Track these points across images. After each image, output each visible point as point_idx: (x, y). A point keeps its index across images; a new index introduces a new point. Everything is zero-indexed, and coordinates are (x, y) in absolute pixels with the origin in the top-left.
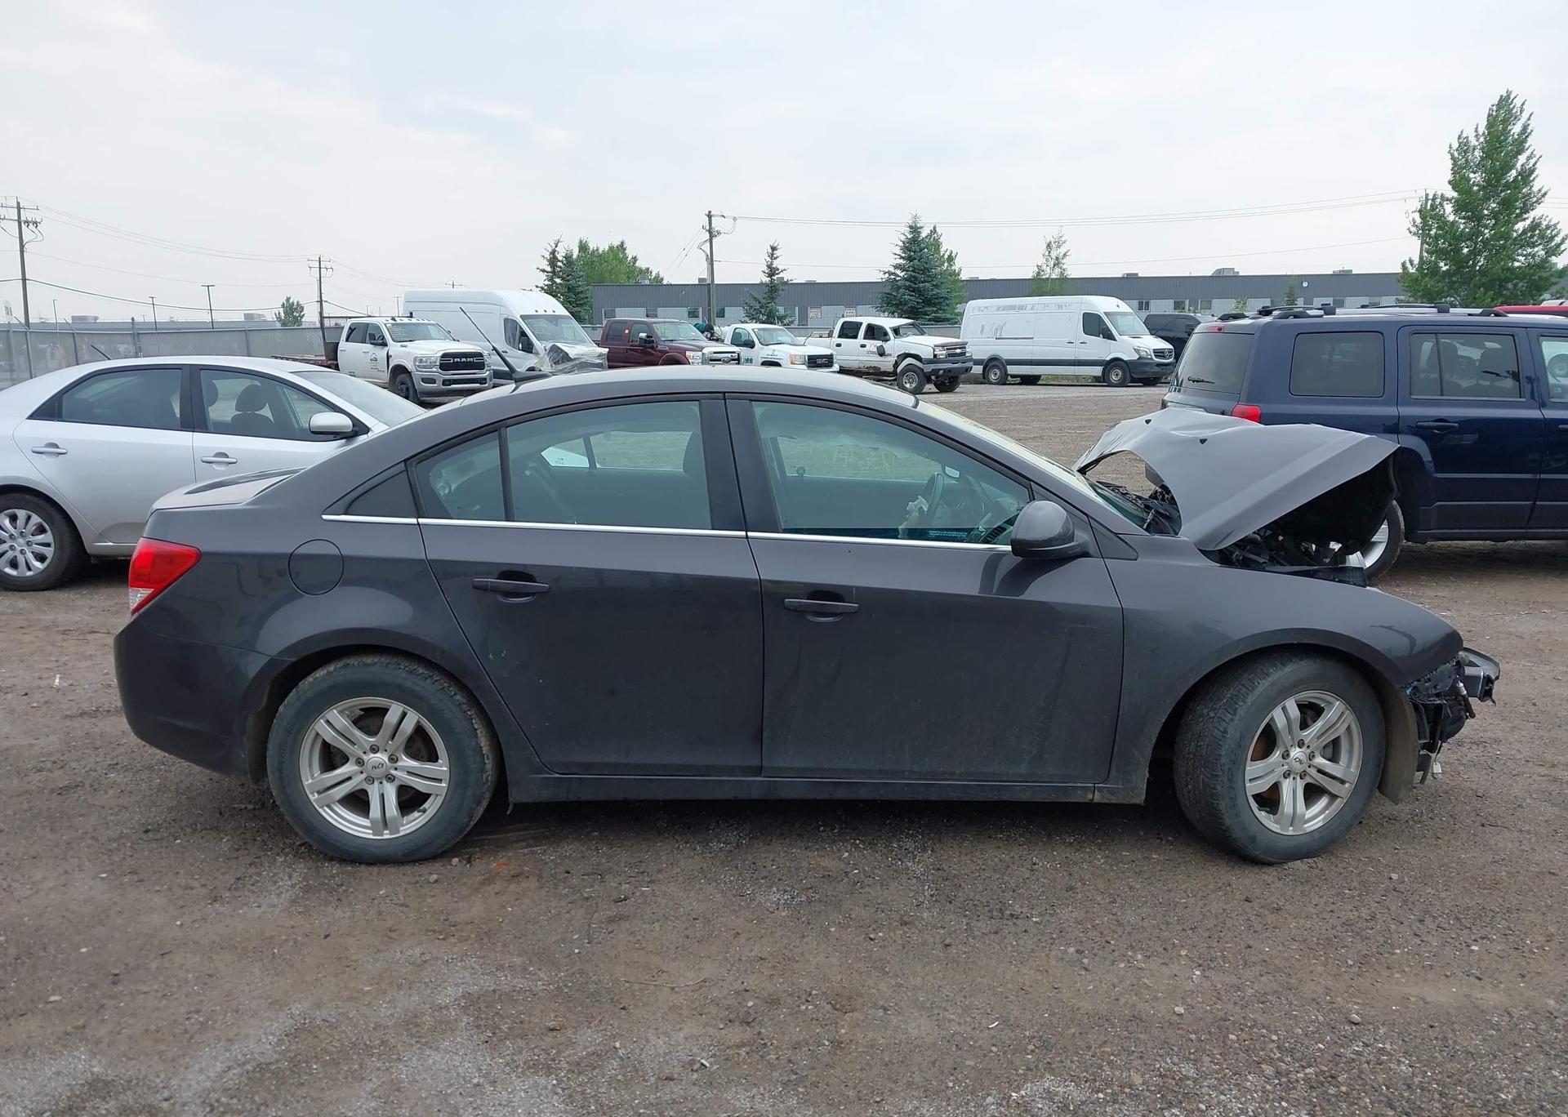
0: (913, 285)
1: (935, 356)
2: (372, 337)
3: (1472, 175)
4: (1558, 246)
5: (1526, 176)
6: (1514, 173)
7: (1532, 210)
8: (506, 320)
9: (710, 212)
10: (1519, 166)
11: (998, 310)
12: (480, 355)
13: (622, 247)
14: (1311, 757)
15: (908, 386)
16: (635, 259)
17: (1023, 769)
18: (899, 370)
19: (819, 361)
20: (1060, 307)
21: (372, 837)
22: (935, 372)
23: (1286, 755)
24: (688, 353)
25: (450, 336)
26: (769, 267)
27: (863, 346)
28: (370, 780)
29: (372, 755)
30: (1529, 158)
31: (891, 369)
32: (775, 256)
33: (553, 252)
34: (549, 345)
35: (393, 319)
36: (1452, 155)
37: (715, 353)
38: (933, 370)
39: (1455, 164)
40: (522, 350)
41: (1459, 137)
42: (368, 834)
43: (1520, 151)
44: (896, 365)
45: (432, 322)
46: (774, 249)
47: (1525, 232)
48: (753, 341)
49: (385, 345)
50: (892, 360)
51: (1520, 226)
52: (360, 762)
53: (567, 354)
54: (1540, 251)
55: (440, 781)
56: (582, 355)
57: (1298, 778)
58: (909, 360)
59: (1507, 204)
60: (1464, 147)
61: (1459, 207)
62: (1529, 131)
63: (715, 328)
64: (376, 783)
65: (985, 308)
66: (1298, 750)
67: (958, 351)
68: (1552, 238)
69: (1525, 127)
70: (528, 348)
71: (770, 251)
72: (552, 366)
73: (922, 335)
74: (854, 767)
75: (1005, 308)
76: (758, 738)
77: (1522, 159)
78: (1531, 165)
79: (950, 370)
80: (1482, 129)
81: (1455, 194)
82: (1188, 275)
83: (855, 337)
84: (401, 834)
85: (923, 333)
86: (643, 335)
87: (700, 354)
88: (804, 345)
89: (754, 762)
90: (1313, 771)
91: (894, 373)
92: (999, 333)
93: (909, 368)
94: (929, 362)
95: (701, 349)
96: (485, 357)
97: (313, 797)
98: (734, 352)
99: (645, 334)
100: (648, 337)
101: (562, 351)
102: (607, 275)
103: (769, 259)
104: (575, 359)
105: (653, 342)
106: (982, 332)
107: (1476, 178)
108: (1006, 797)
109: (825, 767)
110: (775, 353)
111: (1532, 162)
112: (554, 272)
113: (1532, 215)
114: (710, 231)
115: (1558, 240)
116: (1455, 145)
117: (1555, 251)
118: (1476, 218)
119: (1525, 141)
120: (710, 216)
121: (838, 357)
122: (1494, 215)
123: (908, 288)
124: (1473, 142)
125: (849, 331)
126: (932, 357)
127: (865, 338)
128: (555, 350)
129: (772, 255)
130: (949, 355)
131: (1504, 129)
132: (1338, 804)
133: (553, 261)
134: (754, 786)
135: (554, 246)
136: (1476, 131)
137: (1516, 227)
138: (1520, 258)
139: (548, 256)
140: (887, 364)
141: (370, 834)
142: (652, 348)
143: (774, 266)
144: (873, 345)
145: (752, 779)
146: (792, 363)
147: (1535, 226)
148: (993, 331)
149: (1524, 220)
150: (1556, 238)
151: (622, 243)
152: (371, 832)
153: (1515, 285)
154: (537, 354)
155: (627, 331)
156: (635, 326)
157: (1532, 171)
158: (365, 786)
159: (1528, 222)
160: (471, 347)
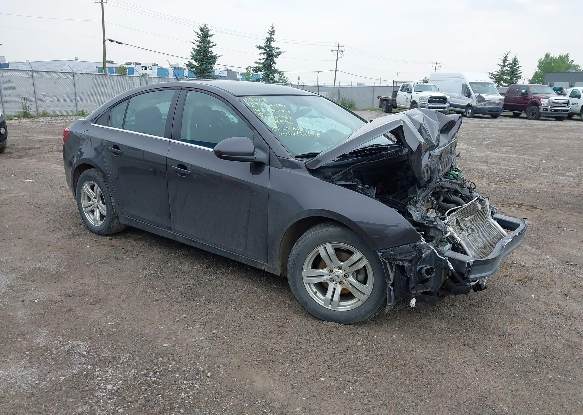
2: (408, 89)
8: (463, 85)
12: (445, 98)
13: (567, 56)
14: (346, 276)
16: (572, 61)
17: (241, 249)
23: (331, 271)
24: (542, 99)
25: (438, 90)
28: (95, 207)
33: (506, 57)
34: (477, 94)
35: (417, 83)
37: (555, 100)
40: (467, 97)
45: (432, 84)
48: (581, 95)
49: (411, 93)
52: (93, 201)
53: (484, 98)
55: (105, 211)
56: (491, 99)
57: (338, 284)
63: (564, 89)
66: (337, 270)
70: (469, 95)
72: (477, 103)
76: (170, 217)
84: (99, 225)
86: (524, 91)
87: (547, 100)
89: (169, 225)
90: (346, 283)
95: (548, 98)
96: (448, 99)
97: (84, 209)
98: (566, 100)
100: (526, 92)
101: (482, 97)
102: (555, 68)
104: (487, 101)
105: (527, 94)
112: (504, 66)
128: (479, 97)
132: (360, 303)
133: (505, 61)
135: (506, 55)
139: (503, 58)
141: (93, 223)
142: (527, 97)
145: (169, 231)
151: (568, 54)
154: (472, 98)
155: (517, 90)
156: (521, 87)
160: (442, 94)
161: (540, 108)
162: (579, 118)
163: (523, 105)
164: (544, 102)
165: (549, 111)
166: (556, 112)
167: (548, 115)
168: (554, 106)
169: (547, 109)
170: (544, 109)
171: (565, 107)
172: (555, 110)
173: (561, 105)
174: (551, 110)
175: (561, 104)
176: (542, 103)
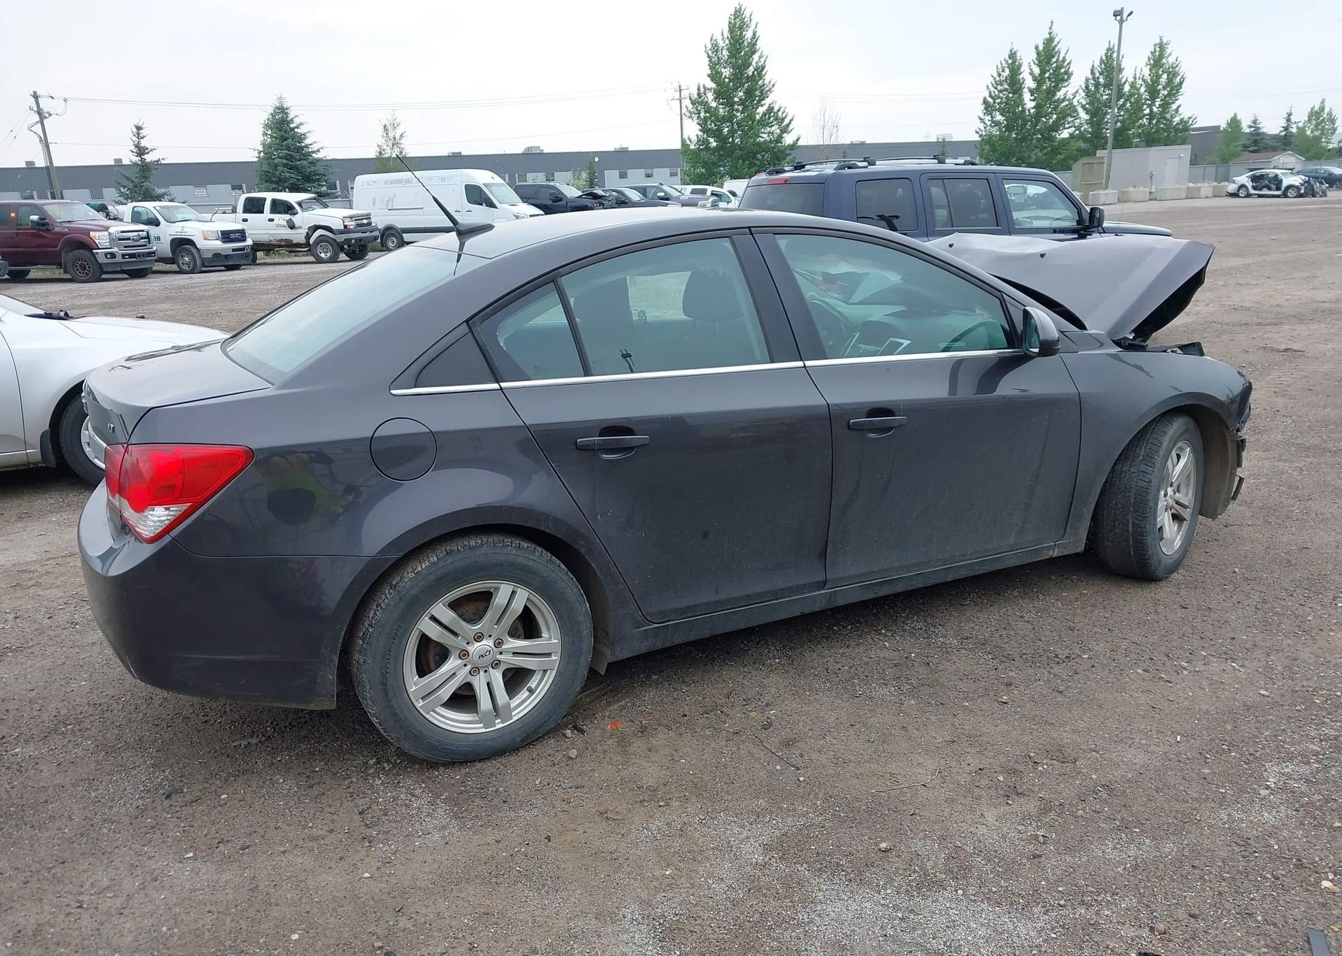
0: (290, 163)
1: (345, 227)
3: (723, 70)
4: (788, 125)
5: (760, 70)
6: (752, 68)
7: (767, 97)
9: (35, 92)
10: (754, 63)
11: (386, 183)
15: (323, 255)
17: (1012, 540)
18: (312, 241)
19: (232, 236)
20: (443, 180)
21: (484, 730)
22: (348, 241)
24: (92, 234)
26: (137, 146)
27: (271, 220)
28: (475, 671)
29: (477, 644)
30: (760, 57)
31: (303, 240)
32: (142, 135)
36: (708, 54)
37: (122, 232)
38: (345, 239)
39: (710, 61)
41: (711, 40)
42: (478, 729)
43: (754, 52)
44: (308, 237)
46: (139, 128)
47: (764, 114)
48: (157, 219)
50: (304, 232)
51: (761, 110)
52: (464, 654)
54: (776, 129)
55: (549, 655)
58: (319, 232)
59: (749, 93)
60: (715, 48)
61: (718, 95)
62: (757, 37)
63: (109, 207)
64: (482, 673)
65: (373, 182)
66: (1170, 489)
67: (365, 221)
68: (783, 119)
69: (754, 34)
71: (135, 130)
73: (325, 208)
74: (896, 565)
75: (393, 182)
76: (823, 555)
77: (756, 57)
78: (762, 63)
79: (360, 239)
80: (726, 34)
81: (714, 86)
82: (503, 153)
83: (262, 212)
84: (515, 719)
85: (326, 206)
86: (35, 218)
87: (106, 234)
88: (211, 221)
89: (821, 578)
91: (307, 244)
92: (390, 204)
93: (321, 239)
94: (341, 232)
95: (107, 229)
97: (419, 704)
98: (143, 231)
99: (38, 217)
100: (40, 219)
103: (135, 139)
105: (47, 224)
106: (374, 204)
107: (726, 72)
108: (999, 566)
109: (875, 570)
110: (185, 230)
111: (763, 60)
113: (767, 102)
114: (40, 112)
115: (786, 121)
116: (709, 46)
117: (785, 130)
118: (730, 104)
119: (755, 44)
120: (36, 96)
121: (250, 232)
122: (742, 102)
123: (285, 165)
124: (721, 44)
125: (254, 206)
126: (343, 228)
127: (271, 213)
129: (138, 134)
130: (358, 225)
131: (741, 34)
132: (1185, 526)
134: (817, 600)
136: (722, 35)
137: (758, 111)
138: (763, 135)
140: (299, 236)
141: (482, 728)
143: (142, 145)
144: (281, 219)
145: (817, 593)
146: (205, 239)
147: (770, 109)
148: (385, 202)
149: (762, 105)
150: (786, 119)
152: (482, 725)
153: (763, 156)
155: (13, 214)
156: (22, 209)
157: (763, 68)
158: (470, 679)
159: (765, 107)
161: (97, 253)
162: (174, 267)
163: (36, 249)
164: (100, 238)
165: (119, 259)
166: (135, 259)
167: (119, 269)
168: (125, 247)
169: (113, 255)
170: (106, 254)
171: (145, 245)
172: (132, 256)
173: (136, 244)
174: (123, 256)
175: (136, 241)
176: (97, 241)
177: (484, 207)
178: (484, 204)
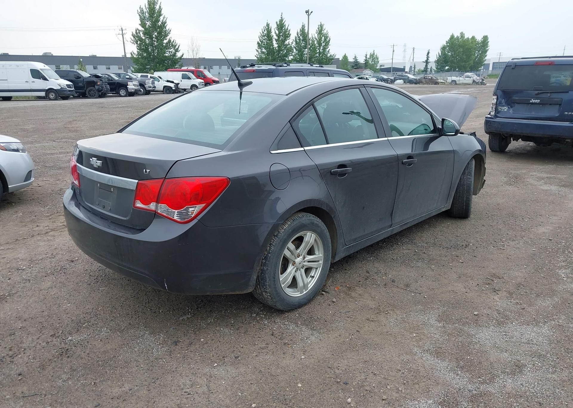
3: (147, 22)
4: (178, 49)
5: (164, 23)
6: (160, 23)
7: (168, 36)
10: (161, 20)
17: (435, 206)
21: (300, 295)
28: (297, 270)
29: (299, 259)
30: (164, 18)
36: (139, 14)
39: (141, 18)
41: (140, 8)
42: (298, 294)
43: (160, 15)
47: (167, 43)
51: (165, 41)
52: (294, 263)
54: (172, 50)
55: (318, 261)
59: (159, 33)
60: (142, 12)
61: (144, 34)
62: (161, 8)
64: (299, 271)
68: (176, 46)
69: (160, 7)
74: (408, 217)
76: (392, 215)
77: (161, 18)
78: (165, 21)
80: (147, 6)
81: (143, 29)
84: (309, 289)
89: (391, 223)
97: (283, 286)
107: (148, 23)
109: (403, 219)
111: (165, 19)
113: (168, 38)
115: (177, 47)
116: (139, 11)
117: (177, 50)
118: (151, 38)
119: (161, 12)
122: (157, 37)
124: (145, 10)
131: (154, 6)
134: (389, 232)
136: (145, 6)
137: (164, 42)
138: (167, 53)
145: (389, 229)
147: (170, 41)
149: (166, 39)
150: (177, 46)
153: (168, 62)
157: (165, 23)
158: (295, 274)
159: (167, 40)
177: (41, 80)
178: (41, 79)
